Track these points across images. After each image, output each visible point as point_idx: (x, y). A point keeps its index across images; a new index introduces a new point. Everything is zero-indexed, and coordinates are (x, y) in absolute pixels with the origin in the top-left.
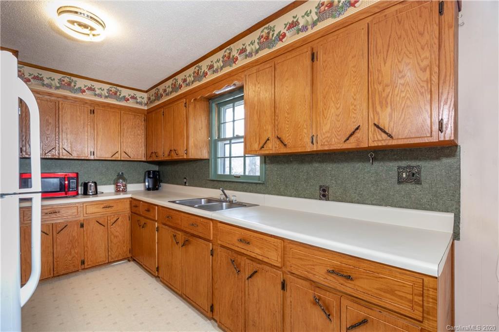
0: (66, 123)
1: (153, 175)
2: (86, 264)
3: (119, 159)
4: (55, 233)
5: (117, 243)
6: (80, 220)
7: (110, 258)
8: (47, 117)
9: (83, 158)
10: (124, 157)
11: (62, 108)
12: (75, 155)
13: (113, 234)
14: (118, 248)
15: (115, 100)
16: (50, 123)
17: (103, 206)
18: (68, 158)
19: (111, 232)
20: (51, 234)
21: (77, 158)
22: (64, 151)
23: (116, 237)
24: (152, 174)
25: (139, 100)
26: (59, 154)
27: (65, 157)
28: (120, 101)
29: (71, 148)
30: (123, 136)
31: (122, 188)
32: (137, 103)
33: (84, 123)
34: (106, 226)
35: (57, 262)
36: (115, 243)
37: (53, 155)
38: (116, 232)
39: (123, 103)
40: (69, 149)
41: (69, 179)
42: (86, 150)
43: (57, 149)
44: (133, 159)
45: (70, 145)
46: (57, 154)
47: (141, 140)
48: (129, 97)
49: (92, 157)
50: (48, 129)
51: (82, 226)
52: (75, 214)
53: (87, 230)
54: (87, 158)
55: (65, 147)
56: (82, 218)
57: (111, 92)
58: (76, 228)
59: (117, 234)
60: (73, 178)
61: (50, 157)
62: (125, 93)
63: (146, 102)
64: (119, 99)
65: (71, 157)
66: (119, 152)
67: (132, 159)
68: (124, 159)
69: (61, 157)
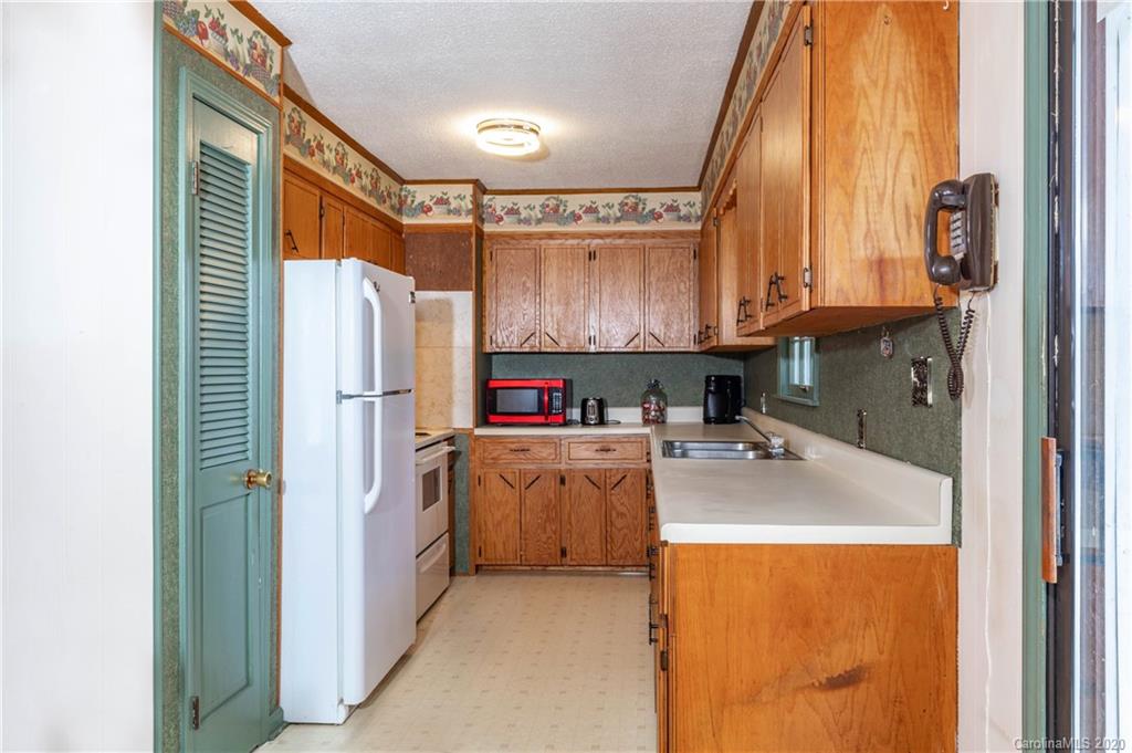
0: (551, 284)
1: (716, 388)
2: (568, 557)
3: (641, 349)
4: (523, 489)
5: (622, 529)
6: (560, 470)
7: (609, 556)
8: (524, 279)
9: (577, 350)
10: (653, 346)
11: (545, 258)
12: (563, 346)
13: (614, 508)
14: (624, 539)
15: (634, 223)
16: (528, 289)
17: (597, 447)
18: (554, 350)
19: (612, 503)
20: (517, 487)
21: (568, 351)
22: (547, 338)
23: (621, 515)
24: (713, 384)
25: (684, 211)
26: (540, 343)
27: (549, 350)
28: (644, 222)
29: (558, 331)
30: (649, 298)
31: (653, 413)
32: (680, 218)
33: (578, 281)
34: (602, 487)
35: (525, 539)
36: (619, 527)
37: (532, 347)
38: (622, 504)
39: (651, 227)
40: (554, 334)
41: (550, 390)
42: (582, 333)
43: (538, 334)
44: (670, 350)
45: (556, 326)
46: (538, 345)
47: (687, 304)
48: (662, 211)
49: (592, 349)
50: (525, 300)
51: (563, 481)
52: (553, 457)
53: (570, 490)
54: (584, 350)
55: (549, 330)
56: (563, 467)
57: (626, 208)
58: (553, 484)
59: (622, 509)
60: (557, 390)
61: (527, 350)
62: (654, 202)
63: (699, 213)
64: (642, 219)
65: (559, 350)
66: (642, 335)
67: (667, 350)
68: (651, 350)
69: (544, 349)
